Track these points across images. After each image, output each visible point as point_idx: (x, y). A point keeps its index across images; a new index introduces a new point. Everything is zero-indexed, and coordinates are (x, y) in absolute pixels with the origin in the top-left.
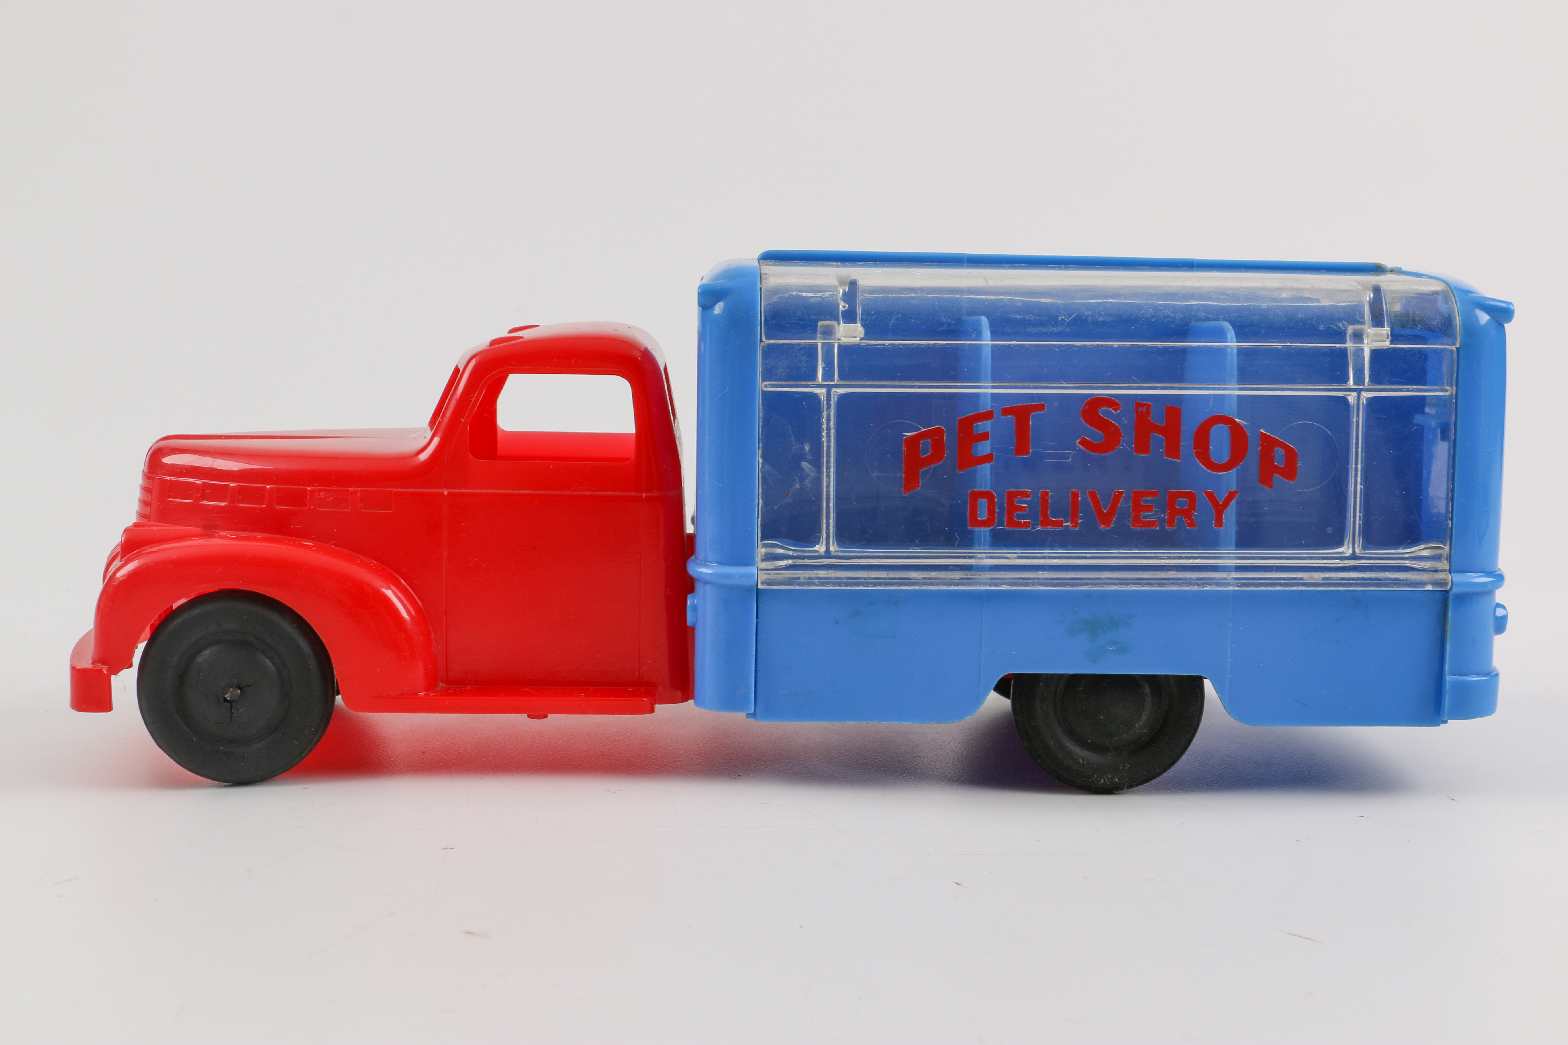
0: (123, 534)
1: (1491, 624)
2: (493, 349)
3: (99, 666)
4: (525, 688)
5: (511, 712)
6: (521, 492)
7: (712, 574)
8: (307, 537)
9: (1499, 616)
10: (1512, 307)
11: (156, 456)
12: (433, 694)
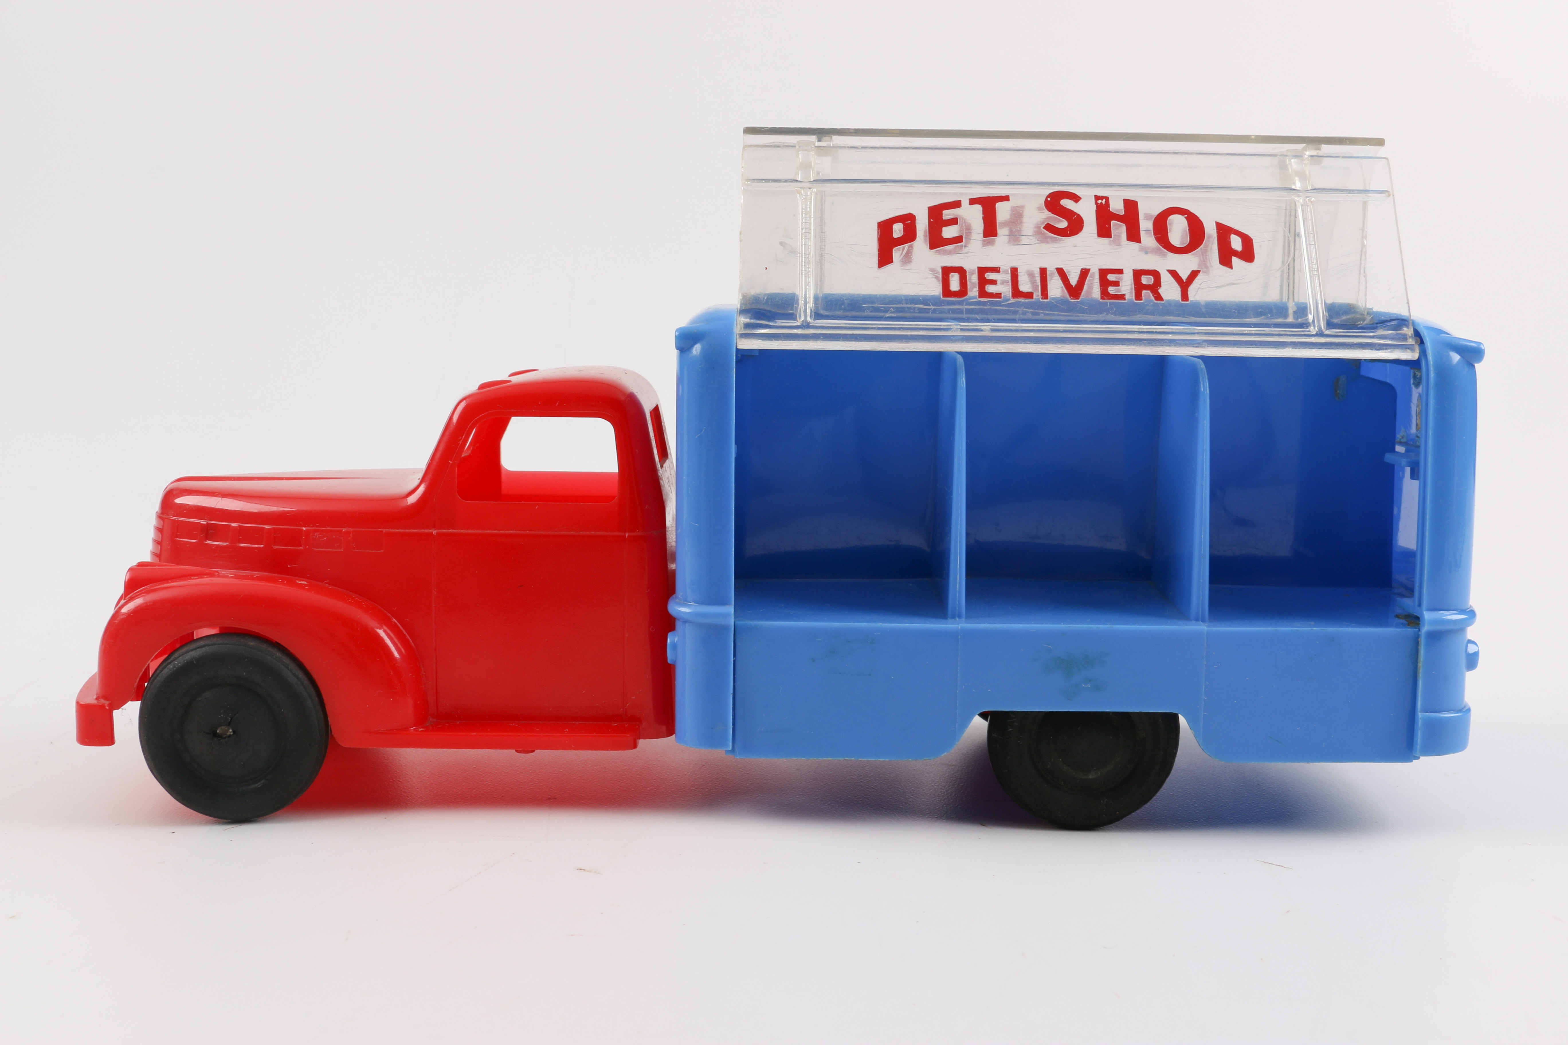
0: (127, 573)
1: (1463, 661)
2: (481, 393)
3: (103, 701)
4: (512, 723)
5: (496, 748)
6: (507, 532)
7: (690, 613)
8: (303, 576)
9: (1470, 653)
10: (1482, 346)
11: (169, 497)
12: (422, 729)
